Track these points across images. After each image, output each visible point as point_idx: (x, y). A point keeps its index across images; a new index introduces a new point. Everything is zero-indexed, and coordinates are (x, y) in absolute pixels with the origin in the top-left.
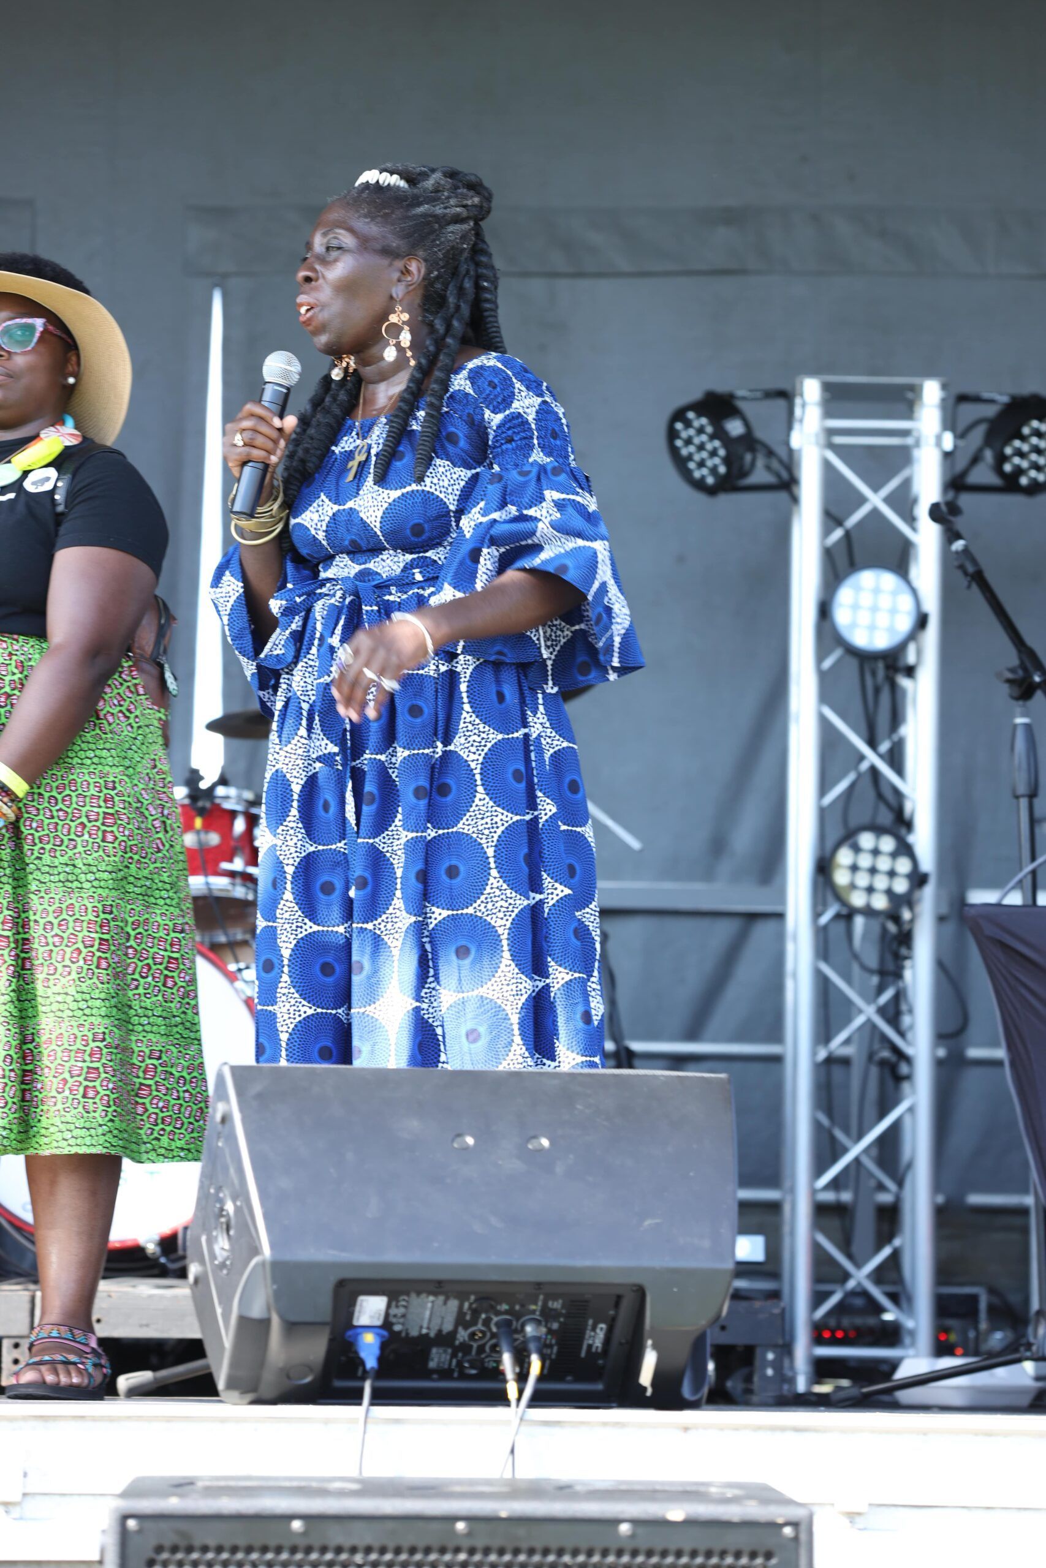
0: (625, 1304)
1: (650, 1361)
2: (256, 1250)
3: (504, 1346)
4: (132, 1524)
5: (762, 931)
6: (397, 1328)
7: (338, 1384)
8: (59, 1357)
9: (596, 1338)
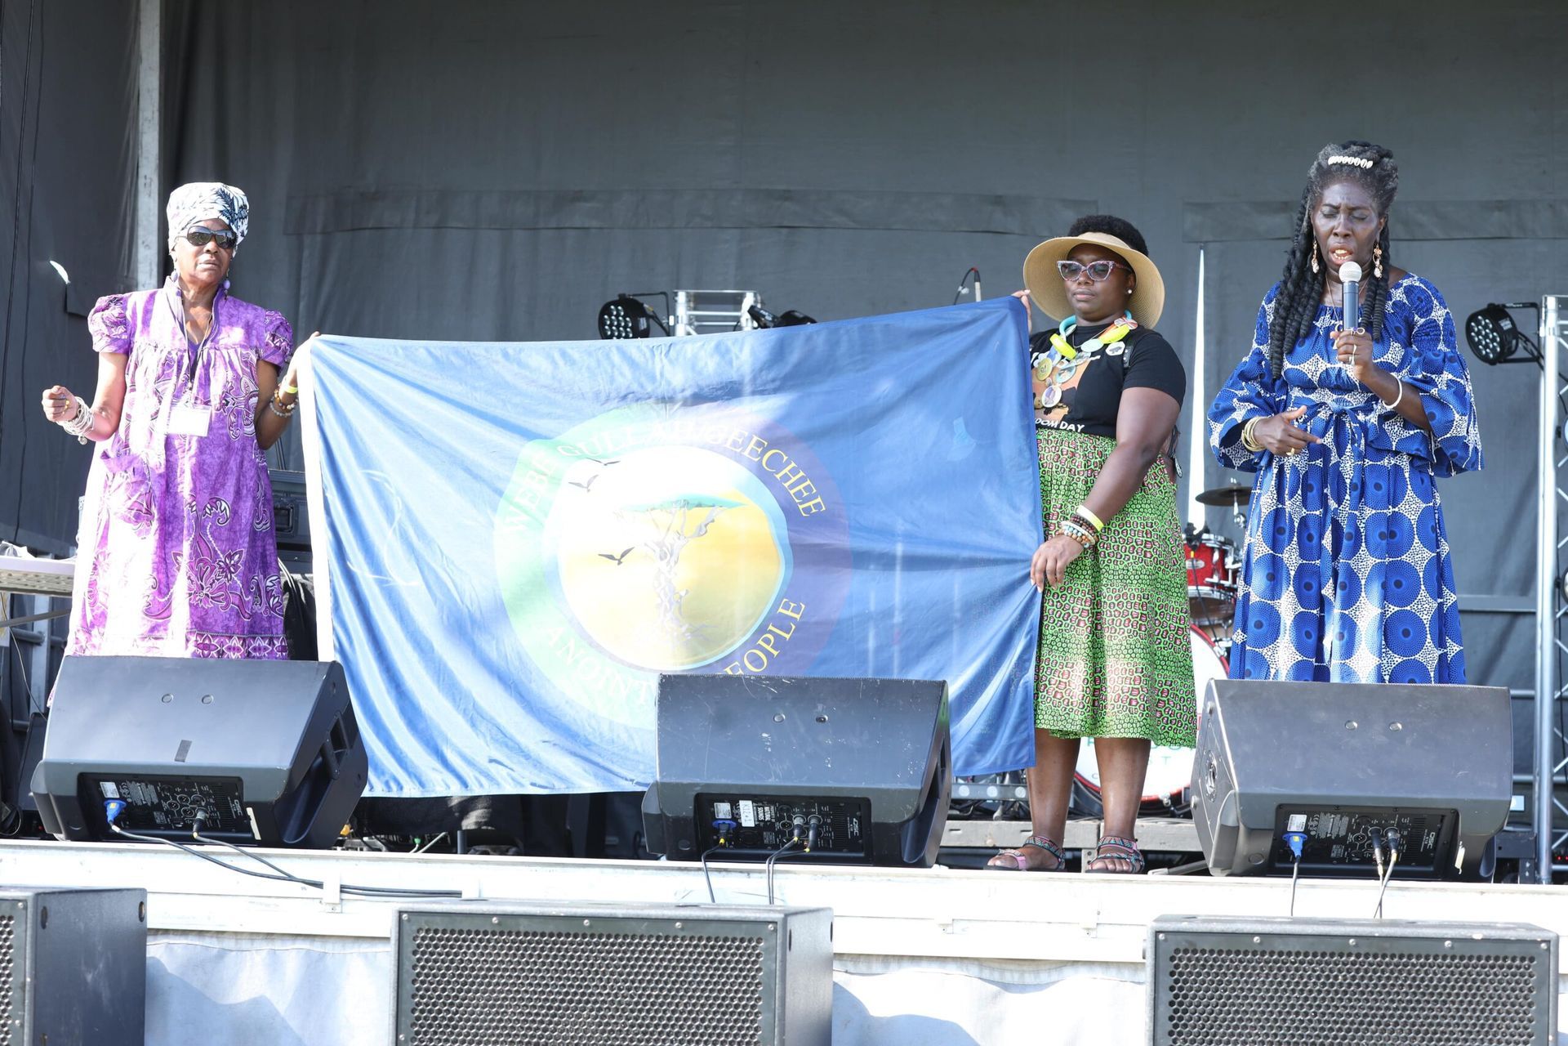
0: (1446, 821)
1: (1461, 854)
2: (1231, 787)
3: (1376, 845)
4: (1161, 936)
5: (1523, 622)
6: (1313, 833)
7: (1278, 865)
8: (1115, 855)
9: (1430, 840)
